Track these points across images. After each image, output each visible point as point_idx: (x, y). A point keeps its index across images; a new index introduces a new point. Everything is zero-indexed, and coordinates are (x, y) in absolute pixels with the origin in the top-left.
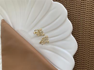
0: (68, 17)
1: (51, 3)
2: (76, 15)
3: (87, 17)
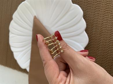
0: (83, 17)
1: (71, 5)
2: (91, 16)
3: (100, 18)
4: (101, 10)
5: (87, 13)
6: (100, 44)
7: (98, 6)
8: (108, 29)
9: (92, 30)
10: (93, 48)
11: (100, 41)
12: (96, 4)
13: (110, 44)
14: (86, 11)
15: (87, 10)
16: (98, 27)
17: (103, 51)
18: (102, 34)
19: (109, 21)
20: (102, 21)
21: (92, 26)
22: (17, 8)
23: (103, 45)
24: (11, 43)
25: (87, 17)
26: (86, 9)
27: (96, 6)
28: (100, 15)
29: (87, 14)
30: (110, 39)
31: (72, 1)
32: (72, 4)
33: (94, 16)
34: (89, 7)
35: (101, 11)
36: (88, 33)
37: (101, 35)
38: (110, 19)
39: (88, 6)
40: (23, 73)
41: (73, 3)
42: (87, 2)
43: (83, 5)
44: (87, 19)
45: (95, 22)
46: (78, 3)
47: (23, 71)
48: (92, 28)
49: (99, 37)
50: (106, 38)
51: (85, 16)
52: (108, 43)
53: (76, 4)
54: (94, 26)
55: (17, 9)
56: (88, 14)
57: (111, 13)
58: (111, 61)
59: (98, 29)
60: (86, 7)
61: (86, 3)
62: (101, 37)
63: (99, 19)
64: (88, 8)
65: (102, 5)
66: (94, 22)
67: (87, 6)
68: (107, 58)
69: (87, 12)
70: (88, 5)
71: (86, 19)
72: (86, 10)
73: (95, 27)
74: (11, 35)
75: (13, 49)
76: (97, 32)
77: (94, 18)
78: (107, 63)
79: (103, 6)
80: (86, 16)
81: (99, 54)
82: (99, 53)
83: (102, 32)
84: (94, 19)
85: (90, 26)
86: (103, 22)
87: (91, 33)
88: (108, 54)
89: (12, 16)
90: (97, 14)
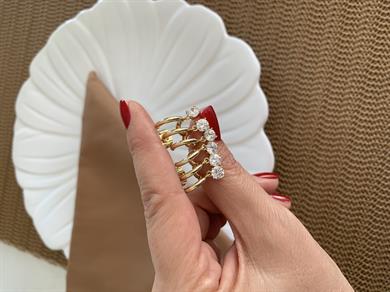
0: (261, 82)
1: (222, 42)
4: (321, 61)
5: (275, 69)
6: (314, 177)
7: (313, 48)
8: (341, 128)
9: (288, 127)
10: (291, 189)
11: (317, 166)
12: (305, 42)
13: (348, 178)
14: (272, 61)
15: (277, 59)
16: (310, 117)
17: (324, 201)
18: (322, 144)
19: (347, 99)
20: (325, 98)
21: (290, 116)
22: (47, 38)
23: (325, 180)
24: (19, 157)
25: (276, 83)
26: (273, 56)
27: (305, 48)
28: (318, 78)
29: (275, 72)
30: (348, 161)
31: (227, 28)
32: (226, 35)
33: (297, 81)
34: (283, 48)
35: (320, 64)
36: (277, 139)
37: (317, 147)
38: (348, 93)
39: (279, 48)
40: (51, 263)
41: (230, 34)
42: (277, 34)
43: (264, 43)
44: (275, 89)
45: (301, 103)
46: (248, 35)
47: (52, 258)
48: (289, 121)
49: (314, 154)
50: (335, 157)
51: (266, 80)
52: (342, 177)
53: (240, 37)
54: (297, 114)
55: (45, 42)
56: (278, 72)
57: (355, 75)
58: (349, 238)
59: (308, 126)
60: (274, 50)
61: (274, 37)
62: (319, 155)
63: (313, 92)
64: (278, 53)
65: (324, 47)
66: (296, 102)
67: (275, 45)
68: (336, 229)
69: (275, 66)
70: (280, 43)
71: (271, 91)
72: (271, 58)
73: (298, 119)
74: (19, 130)
75: (22, 179)
76: (306, 136)
77: (297, 86)
78: (335, 244)
79: (327, 49)
80: (273, 80)
81: (308, 211)
82: (310, 208)
83: (323, 138)
84: (296, 92)
85: (283, 115)
86: (326, 102)
87: (285, 138)
88: (340, 212)
89: (29, 65)
90: (307, 75)
